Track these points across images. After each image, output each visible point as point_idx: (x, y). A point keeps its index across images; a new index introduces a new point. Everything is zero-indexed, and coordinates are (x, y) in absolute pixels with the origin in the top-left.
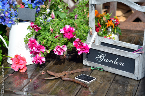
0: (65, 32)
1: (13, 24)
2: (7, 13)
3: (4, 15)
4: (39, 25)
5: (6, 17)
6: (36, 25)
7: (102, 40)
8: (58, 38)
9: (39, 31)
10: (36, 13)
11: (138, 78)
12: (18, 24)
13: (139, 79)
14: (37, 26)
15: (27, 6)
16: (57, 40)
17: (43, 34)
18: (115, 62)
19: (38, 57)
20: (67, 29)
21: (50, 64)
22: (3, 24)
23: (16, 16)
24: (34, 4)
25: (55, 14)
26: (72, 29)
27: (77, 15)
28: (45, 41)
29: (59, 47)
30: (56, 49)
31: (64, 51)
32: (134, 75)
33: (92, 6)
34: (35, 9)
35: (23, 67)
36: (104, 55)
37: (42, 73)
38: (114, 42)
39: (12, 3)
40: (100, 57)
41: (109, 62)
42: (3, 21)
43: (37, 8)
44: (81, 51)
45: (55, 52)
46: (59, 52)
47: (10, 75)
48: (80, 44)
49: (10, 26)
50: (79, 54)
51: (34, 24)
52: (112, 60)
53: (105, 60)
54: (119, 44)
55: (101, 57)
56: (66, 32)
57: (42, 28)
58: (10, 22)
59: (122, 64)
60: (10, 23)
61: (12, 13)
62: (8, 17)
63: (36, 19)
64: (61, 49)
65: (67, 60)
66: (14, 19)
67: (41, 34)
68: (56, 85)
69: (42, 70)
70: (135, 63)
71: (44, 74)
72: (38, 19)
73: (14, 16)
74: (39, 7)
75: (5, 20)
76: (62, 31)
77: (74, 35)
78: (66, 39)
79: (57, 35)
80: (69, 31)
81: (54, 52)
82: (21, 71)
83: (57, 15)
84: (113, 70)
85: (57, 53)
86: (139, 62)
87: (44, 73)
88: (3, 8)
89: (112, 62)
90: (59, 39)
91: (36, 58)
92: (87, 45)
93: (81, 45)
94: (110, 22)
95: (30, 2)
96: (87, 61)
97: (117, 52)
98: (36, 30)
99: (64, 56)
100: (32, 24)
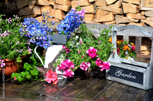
1: (49, 46)
2: (44, 37)
5: (43, 40)
6: (67, 47)
7: (122, 61)
9: (70, 53)
10: (67, 38)
11: (145, 88)
12: (52, 46)
13: (147, 89)
14: (68, 49)
15: (60, 32)
16: (83, 58)
17: (72, 56)
18: (129, 76)
19: (68, 71)
20: (91, 50)
22: (41, 46)
23: (51, 40)
24: (66, 31)
25: (83, 40)
26: (95, 50)
27: (100, 41)
28: (73, 60)
29: (84, 64)
30: (82, 65)
31: (88, 67)
32: (143, 86)
33: (114, 32)
34: (67, 35)
35: (55, 80)
36: (122, 71)
37: (70, 85)
38: (131, 62)
39: (48, 30)
41: (125, 76)
43: (68, 35)
44: (103, 68)
45: (81, 67)
46: (84, 68)
47: (44, 85)
48: (101, 62)
49: (46, 47)
50: (102, 70)
51: (65, 47)
52: (127, 75)
53: (122, 74)
54: (134, 63)
56: (90, 52)
57: (71, 50)
58: (47, 45)
59: (134, 77)
61: (48, 38)
63: (67, 43)
64: (86, 65)
65: (92, 77)
66: (50, 42)
67: (71, 56)
68: (81, 92)
69: (71, 83)
70: (144, 76)
74: (69, 34)
75: (42, 43)
76: (87, 52)
77: (97, 55)
78: (90, 58)
79: (83, 55)
80: (93, 52)
82: (54, 83)
83: (84, 41)
85: (82, 68)
86: (146, 75)
87: (72, 85)
88: (41, 33)
90: (84, 58)
92: (108, 63)
93: (102, 64)
94: (126, 47)
95: (62, 29)
96: (109, 76)
97: (130, 68)
98: (67, 52)
99: (88, 71)
100: (63, 46)
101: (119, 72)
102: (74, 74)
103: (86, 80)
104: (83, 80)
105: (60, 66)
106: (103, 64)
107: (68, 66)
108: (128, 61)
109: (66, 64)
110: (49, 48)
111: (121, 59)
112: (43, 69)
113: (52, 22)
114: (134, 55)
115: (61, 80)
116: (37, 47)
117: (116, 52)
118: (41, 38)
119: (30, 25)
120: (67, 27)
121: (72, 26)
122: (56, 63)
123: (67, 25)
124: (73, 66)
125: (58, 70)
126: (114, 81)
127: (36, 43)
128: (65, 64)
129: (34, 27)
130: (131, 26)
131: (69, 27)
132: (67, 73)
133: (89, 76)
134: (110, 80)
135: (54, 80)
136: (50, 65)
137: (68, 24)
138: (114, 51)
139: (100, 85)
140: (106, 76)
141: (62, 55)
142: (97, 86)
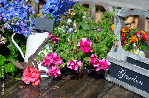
0: (81, 45)
1: (29, 33)
2: (22, 22)
3: (20, 24)
4: (57, 36)
5: (21, 26)
6: (54, 36)
7: (128, 55)
8: (73, 51)
9: (58, 42)
10: (55, 23)
12: (34, 34)
14: (55, 38)
15: (45, 15)
16: (73, 54)
17: (61, 46)
18: (134, 80)
19: (53, 69)
20: (83, 42)
21: (66, 78)
22: (19, 33)
23: (34, 25)
24: (53, 14)
26: (88, 43)
27: (100, 28)
28: (61, 53)
29: (73, 62)
30: (69, 63)
31: (79, 66)
33: (118, 17)
34: (54, 19)
35: (35, 80)
36: (125, 71)
37: (55, 87)
38: (139, 58)
39: (30, 12)
40: (120, 73)
41: (129, 79)
42: (19, 30)
43: (56, 19)
44: (99, 67)
45: (69, 66)
46: (73, 67)
47: (21, 87)
48: (96, 60)
50: (97, 70)
51: (51, 35)
52: (131, 78)
53: (125, 76)
54: (144, 61)
55: (122, 73)
57: (60, 39)
59: (141, 83)
60: (26, 33)
61: (30, 22)
62: (24, 26)
63: (54, 30)
66: (31, 28)
69: (56, 85)
71: (56, 89)
72: (56, 29)
73: (32, 25)
74: (58, 17)
75: (21, 30)
76: (79, 45)
77: (91, 49)
78: (82, 53)
79: (74, 48)
80: (86, 45)
81: (67, 66)
82: (33, 84)
84: (132, 88)
85: (71, 68)
87: (57, 87)
88: (19, 17)
89: (132, 79)
91: (51, 71)
92: (106, 61)
94: (133, 37)
95: (48, 11)
96: (108, 76)
97: (136, 69)
98: (54, 41)
99: (80, 70)
100: (49, 34)
101: (121, 72)
102: (60, 74)
103: (78, 79)
104: (74, 79)
105: (44, 61)
106: (98, 62)
107: (53, 61)
108: (135, 56)
109: (51, 59)
110: (30, 36)
111: (127, 52)
112: (21, 64)
113: (35, 1)
114: (144, 47)
115: (46, 78)
116: (14, 34)
117: (120, 44)
118: (18, 23)
119: (6, 4)
120: (54, 9)
121: (61, 7)
122: (38, 56)
123: (54, 6)
124: (61, 62)
125: (42, 65)
126: (115, 84)
127: (12, 30)
128: (49, 59)
129: (12, 6)
130: (140, 11)
131: (56, 8)
132: (51, 72)
133: (83, 73)
134: (110, 82)
135: (33, 80)
136: (31, 58)
137: (56, 4)
138: (116, 43)
139: (95, 90)
140: (105, 75)
141: (47, 45)
142: (89, 92)
